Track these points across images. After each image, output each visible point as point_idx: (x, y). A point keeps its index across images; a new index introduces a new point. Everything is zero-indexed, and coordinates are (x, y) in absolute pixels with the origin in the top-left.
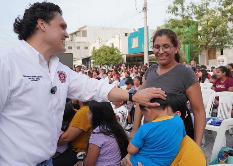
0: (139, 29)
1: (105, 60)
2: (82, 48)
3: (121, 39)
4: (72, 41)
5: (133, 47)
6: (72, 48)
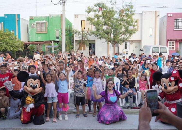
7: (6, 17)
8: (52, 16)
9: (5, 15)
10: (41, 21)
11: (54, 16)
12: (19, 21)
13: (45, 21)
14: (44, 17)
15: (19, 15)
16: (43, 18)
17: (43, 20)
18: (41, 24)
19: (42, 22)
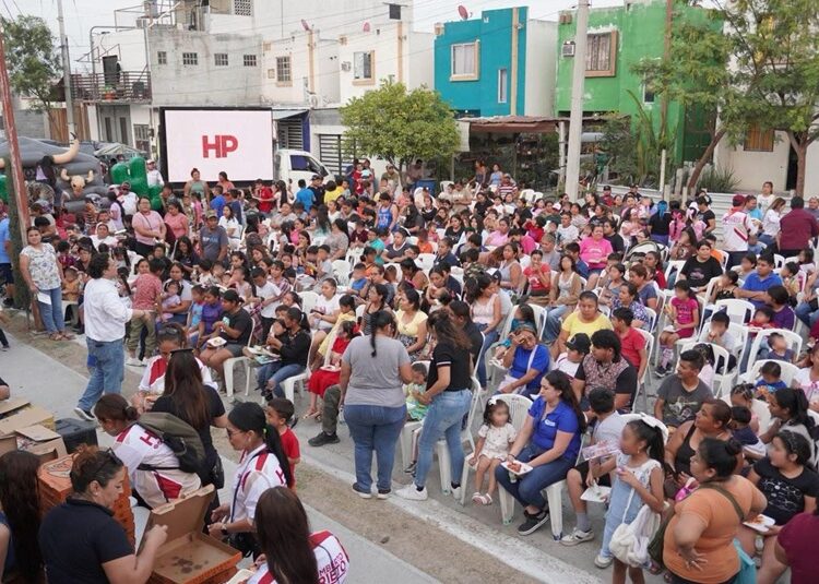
0: (485, 14)
1: (405, 144)
2: (236, 60)
3: (405, 44)
4: (193, 32)
5: (454, 77)
6: (199, 60)
7: (486, 21)
8: (636, 6)
9: (483, 12)
10: (596, 26)
11: (642, 4)
12: (522, 32)
13: (611, 25)
14: (609, 12)
15: (523, 11)
16: (607, 15)
17: (606, 23)
18: (599, 40)
19: (603, 30)
